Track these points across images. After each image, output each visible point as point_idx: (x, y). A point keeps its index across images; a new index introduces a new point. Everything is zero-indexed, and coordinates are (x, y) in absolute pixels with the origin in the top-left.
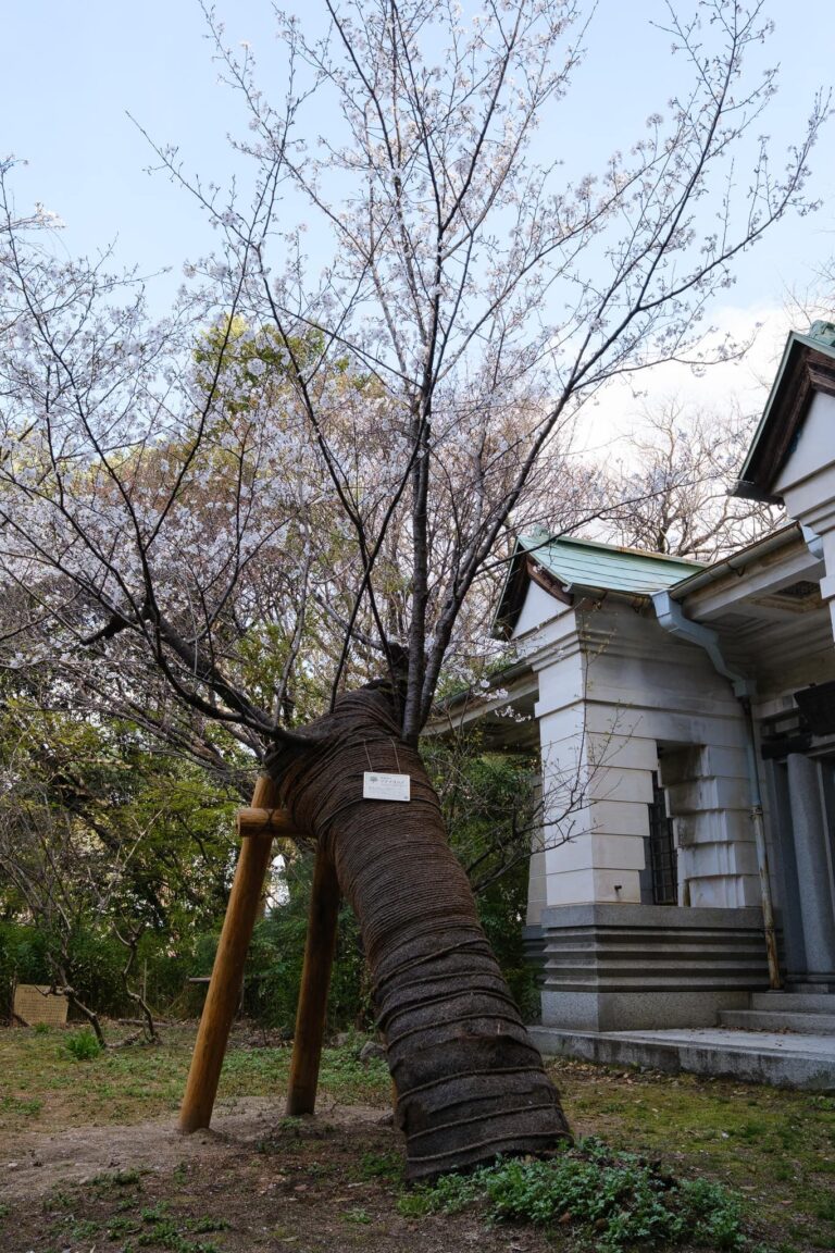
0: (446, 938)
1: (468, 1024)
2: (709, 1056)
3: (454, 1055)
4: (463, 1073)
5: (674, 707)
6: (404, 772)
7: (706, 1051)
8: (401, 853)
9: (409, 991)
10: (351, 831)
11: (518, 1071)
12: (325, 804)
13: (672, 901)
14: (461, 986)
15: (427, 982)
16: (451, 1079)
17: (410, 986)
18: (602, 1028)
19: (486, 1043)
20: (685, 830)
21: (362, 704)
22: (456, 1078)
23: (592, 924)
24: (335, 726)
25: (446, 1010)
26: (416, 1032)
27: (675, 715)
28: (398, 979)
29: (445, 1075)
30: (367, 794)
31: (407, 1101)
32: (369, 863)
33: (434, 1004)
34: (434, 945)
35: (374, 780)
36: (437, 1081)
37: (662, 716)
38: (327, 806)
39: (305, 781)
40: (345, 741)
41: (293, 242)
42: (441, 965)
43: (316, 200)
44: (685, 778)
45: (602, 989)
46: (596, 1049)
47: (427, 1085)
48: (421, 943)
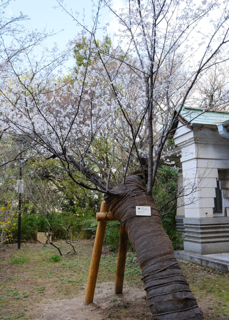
0: (165, 264)
1: (173, 294)
3: (170, 306)
4: (173, 311)
5: (223, 158)
6: (148, 205)
8: (149, 235)
9: (154, 282)
10: (133, 226)
11: (190, 309)
12: (124, 215)
13: (220, 211)
14: (171, 281)
15: (160, 279)
16: (169, 313)
17: (155, 280)
18: (202, 254)
19: (180, 301)
20: (226, 193)
21: (134, 182)
22: (171, 313)
23: (199, 224)
24: (126, 189)
25: (167, 289)
26: (157, 296)
27: (223, 161)
28: (150, 277)
29: (167, 312)
30: (137, 214)
31: (155, 318)
32: (139, 237)
33: (162, 286)
34: (161, 266)
35: (139, 209)
36: (165, 313)
37: (219, 161)
38: (124, 216)
39: (117, 207)
40: (129, 195)
41: (105, 30)
42: (164, 273)
43: (111, 10)
44: (226, 178)
45: (202, 243)
46: (201, 261)
47: (161, 314)
48: (157, 266)
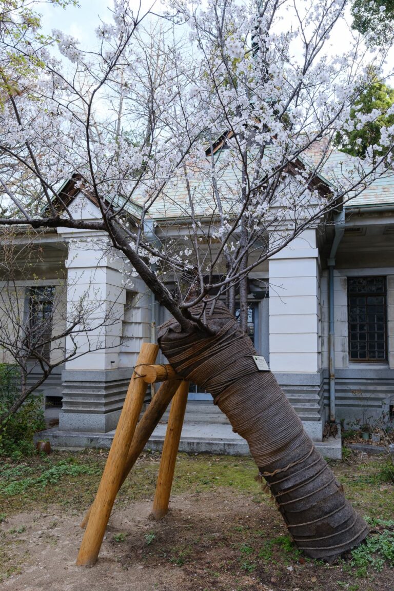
1: (335, 482)
2: (195, 445)
3: (340, 499)
4: (344, 506)
7: (193, 443)
12: (226, 370)
18: (107, 431)
23: (103, 381)
30: (259, 368)
38: (228, 372)
40: (234, 335)
45: (106, 412)
